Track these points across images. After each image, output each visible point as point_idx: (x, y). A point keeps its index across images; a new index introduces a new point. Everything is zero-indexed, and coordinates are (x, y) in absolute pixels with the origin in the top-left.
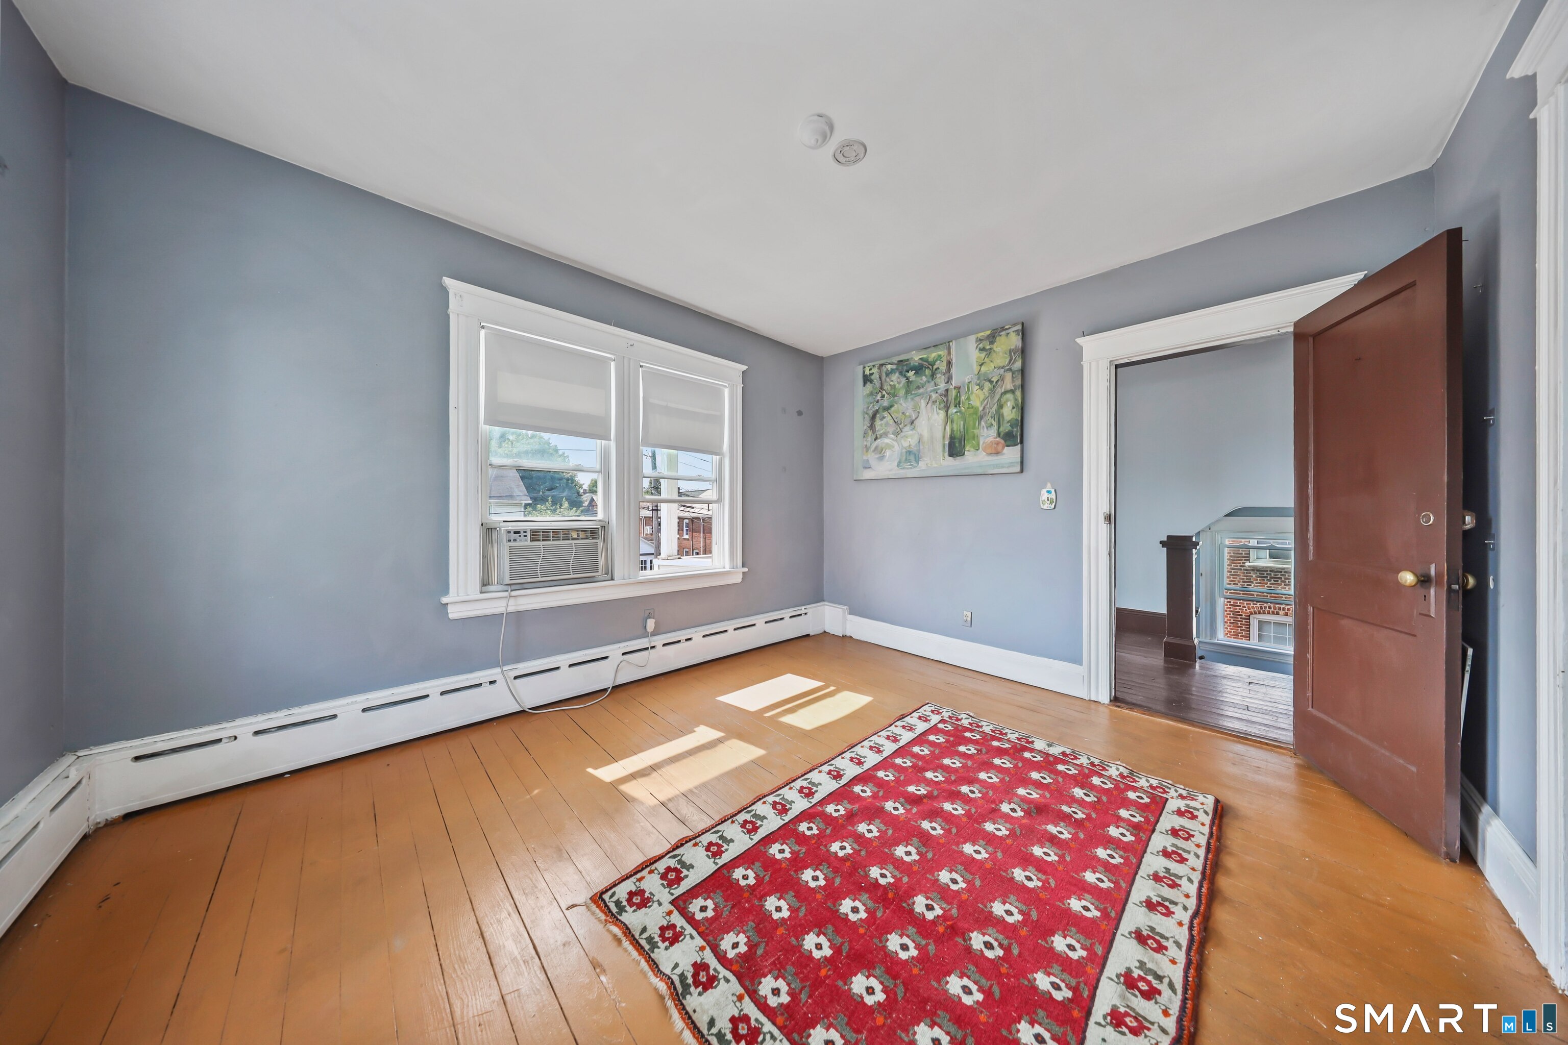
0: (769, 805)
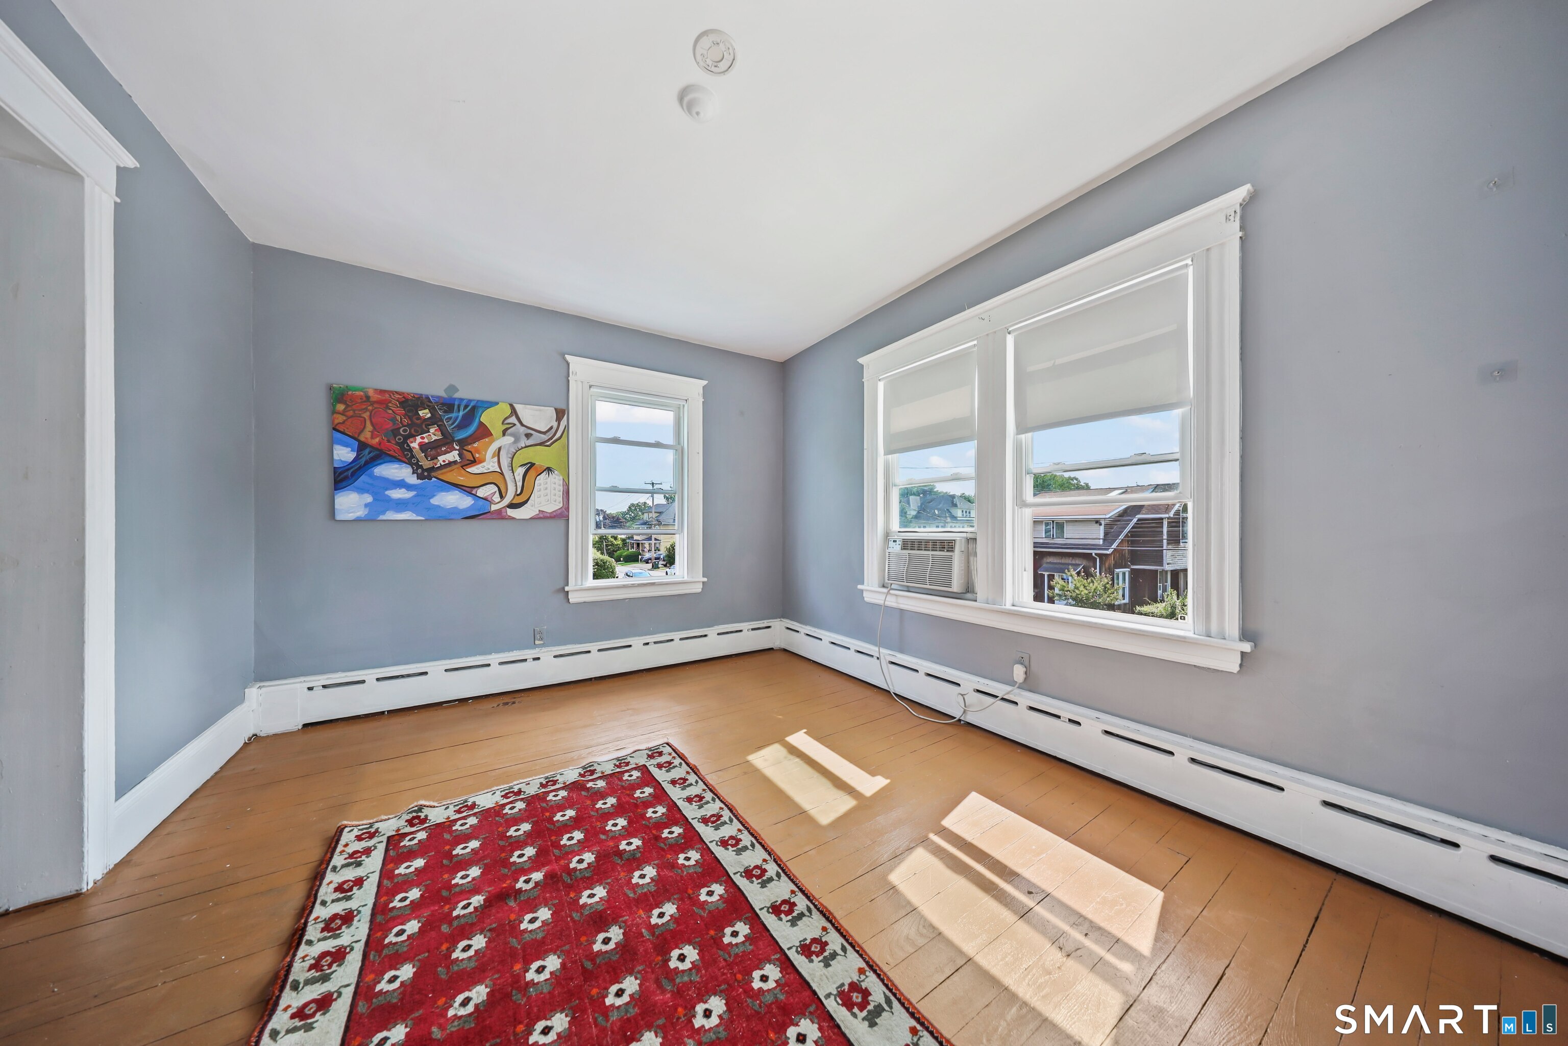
0: (717, 811)
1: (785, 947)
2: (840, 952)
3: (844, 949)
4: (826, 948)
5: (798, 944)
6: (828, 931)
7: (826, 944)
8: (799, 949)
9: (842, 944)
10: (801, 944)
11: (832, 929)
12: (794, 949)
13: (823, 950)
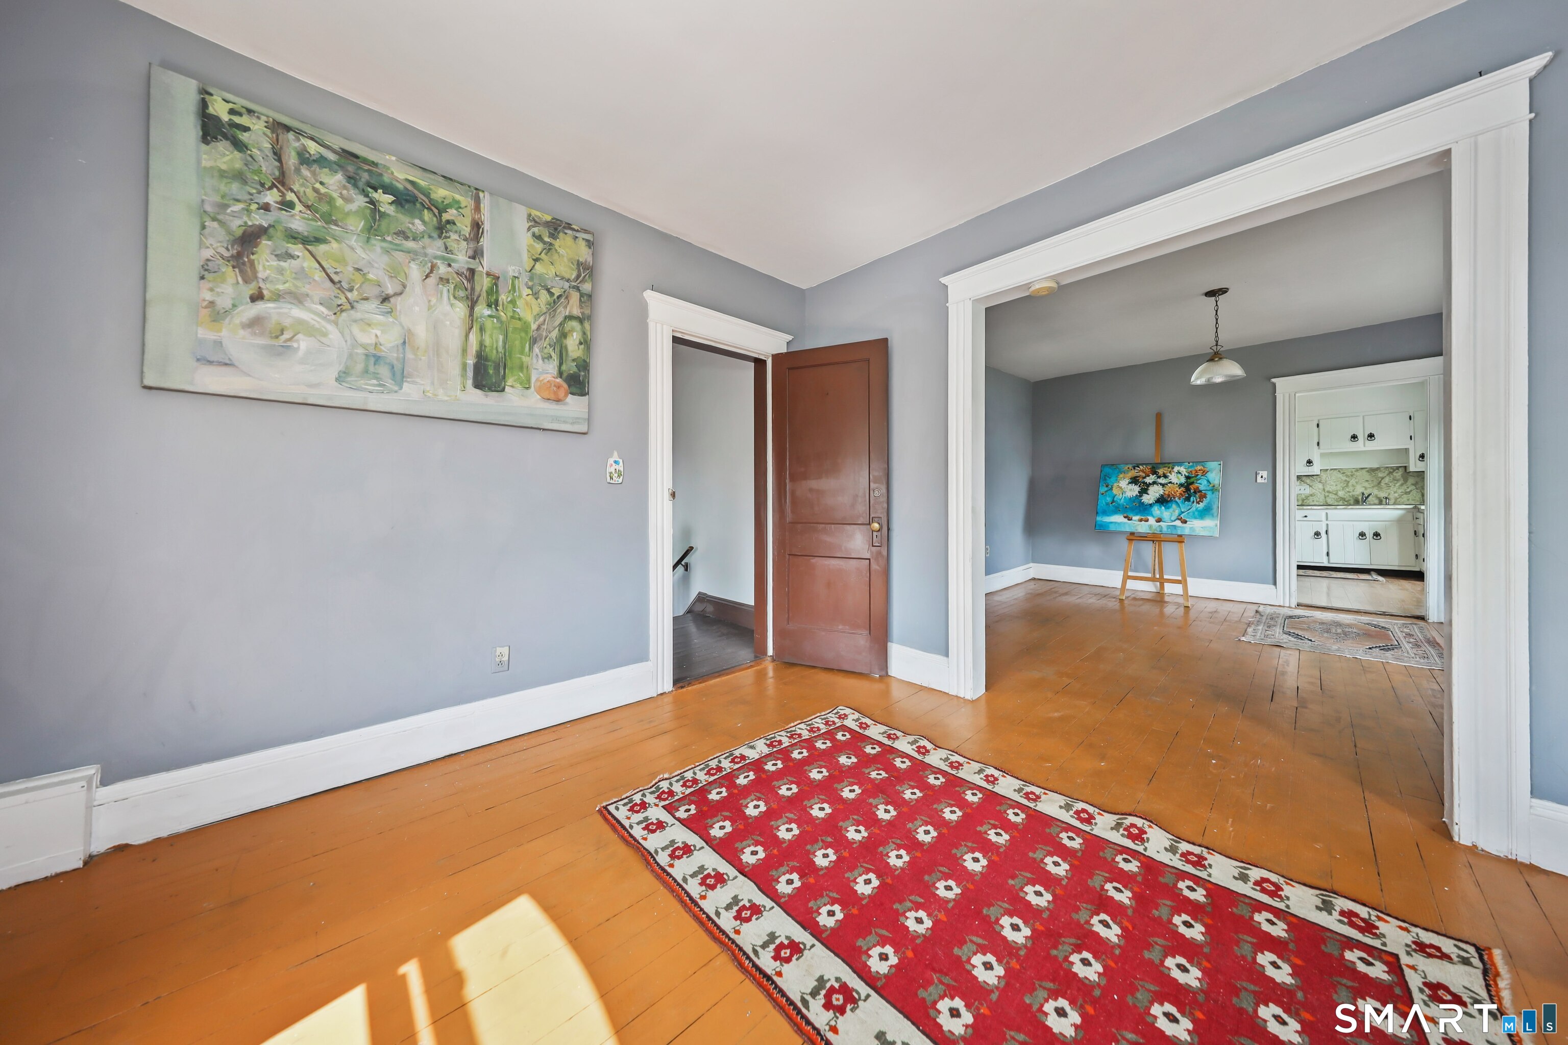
1: (777, 908)
2: (722, 911)
3: (718, 914)
4: (735, 914)
5: (764, 913)
6: (733, 930)
7: (736, 918)
8: (763, 909)
9: (719, 918)
10: (762, 914)
11: (728, 932)
12: (767, 909)
13: (739, 912)
